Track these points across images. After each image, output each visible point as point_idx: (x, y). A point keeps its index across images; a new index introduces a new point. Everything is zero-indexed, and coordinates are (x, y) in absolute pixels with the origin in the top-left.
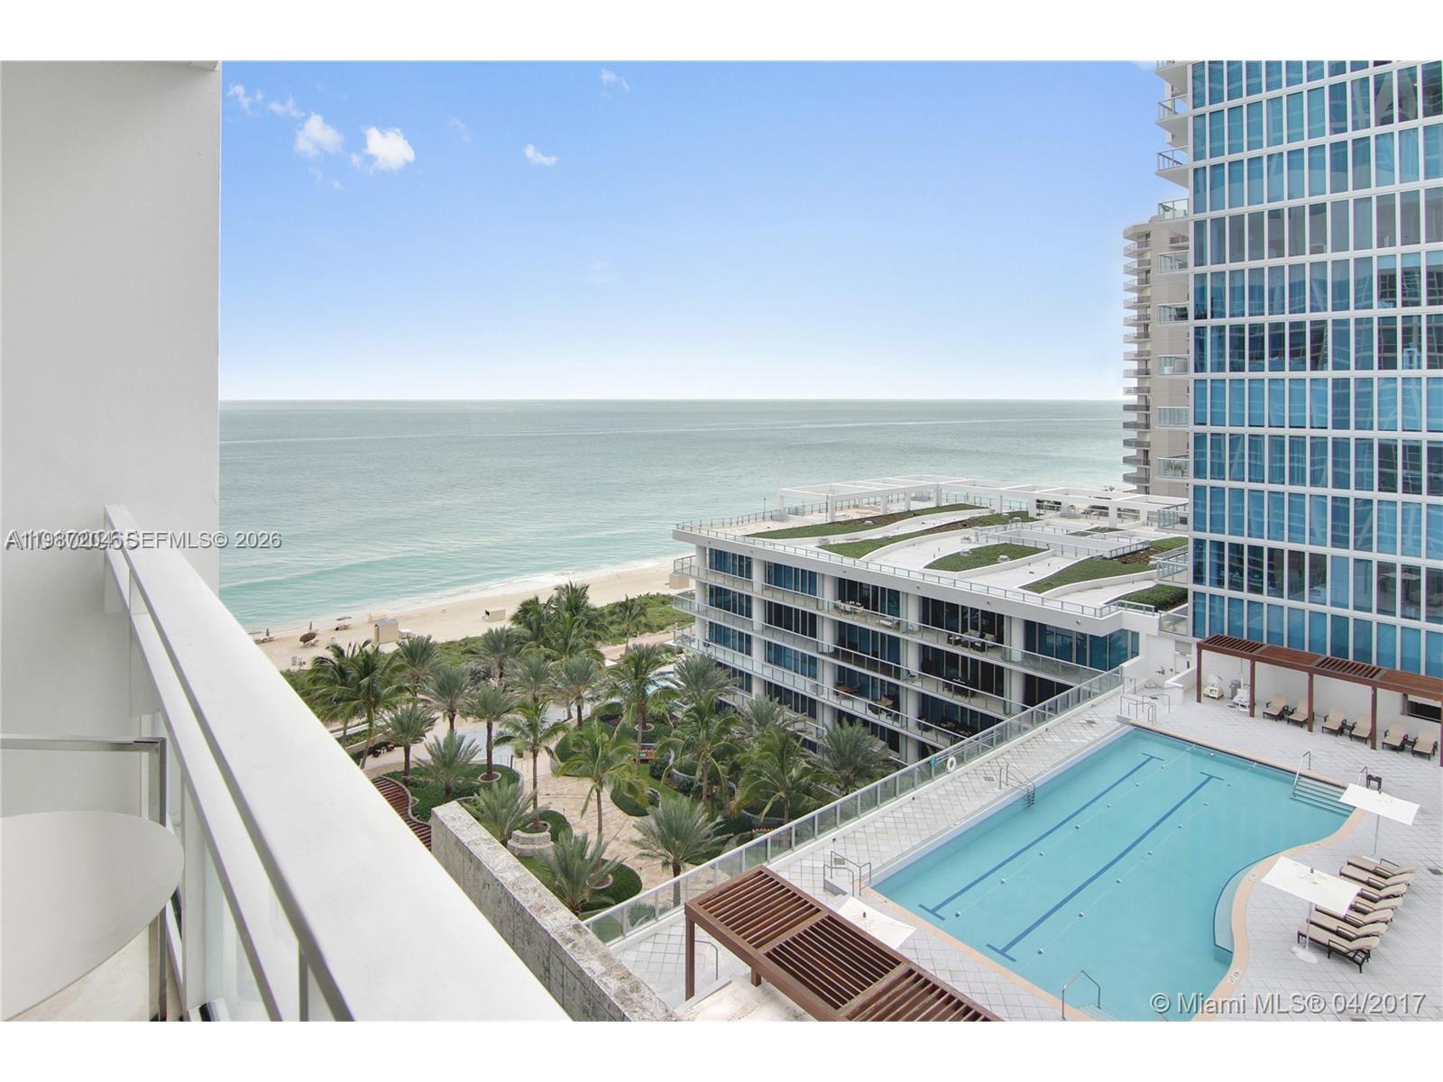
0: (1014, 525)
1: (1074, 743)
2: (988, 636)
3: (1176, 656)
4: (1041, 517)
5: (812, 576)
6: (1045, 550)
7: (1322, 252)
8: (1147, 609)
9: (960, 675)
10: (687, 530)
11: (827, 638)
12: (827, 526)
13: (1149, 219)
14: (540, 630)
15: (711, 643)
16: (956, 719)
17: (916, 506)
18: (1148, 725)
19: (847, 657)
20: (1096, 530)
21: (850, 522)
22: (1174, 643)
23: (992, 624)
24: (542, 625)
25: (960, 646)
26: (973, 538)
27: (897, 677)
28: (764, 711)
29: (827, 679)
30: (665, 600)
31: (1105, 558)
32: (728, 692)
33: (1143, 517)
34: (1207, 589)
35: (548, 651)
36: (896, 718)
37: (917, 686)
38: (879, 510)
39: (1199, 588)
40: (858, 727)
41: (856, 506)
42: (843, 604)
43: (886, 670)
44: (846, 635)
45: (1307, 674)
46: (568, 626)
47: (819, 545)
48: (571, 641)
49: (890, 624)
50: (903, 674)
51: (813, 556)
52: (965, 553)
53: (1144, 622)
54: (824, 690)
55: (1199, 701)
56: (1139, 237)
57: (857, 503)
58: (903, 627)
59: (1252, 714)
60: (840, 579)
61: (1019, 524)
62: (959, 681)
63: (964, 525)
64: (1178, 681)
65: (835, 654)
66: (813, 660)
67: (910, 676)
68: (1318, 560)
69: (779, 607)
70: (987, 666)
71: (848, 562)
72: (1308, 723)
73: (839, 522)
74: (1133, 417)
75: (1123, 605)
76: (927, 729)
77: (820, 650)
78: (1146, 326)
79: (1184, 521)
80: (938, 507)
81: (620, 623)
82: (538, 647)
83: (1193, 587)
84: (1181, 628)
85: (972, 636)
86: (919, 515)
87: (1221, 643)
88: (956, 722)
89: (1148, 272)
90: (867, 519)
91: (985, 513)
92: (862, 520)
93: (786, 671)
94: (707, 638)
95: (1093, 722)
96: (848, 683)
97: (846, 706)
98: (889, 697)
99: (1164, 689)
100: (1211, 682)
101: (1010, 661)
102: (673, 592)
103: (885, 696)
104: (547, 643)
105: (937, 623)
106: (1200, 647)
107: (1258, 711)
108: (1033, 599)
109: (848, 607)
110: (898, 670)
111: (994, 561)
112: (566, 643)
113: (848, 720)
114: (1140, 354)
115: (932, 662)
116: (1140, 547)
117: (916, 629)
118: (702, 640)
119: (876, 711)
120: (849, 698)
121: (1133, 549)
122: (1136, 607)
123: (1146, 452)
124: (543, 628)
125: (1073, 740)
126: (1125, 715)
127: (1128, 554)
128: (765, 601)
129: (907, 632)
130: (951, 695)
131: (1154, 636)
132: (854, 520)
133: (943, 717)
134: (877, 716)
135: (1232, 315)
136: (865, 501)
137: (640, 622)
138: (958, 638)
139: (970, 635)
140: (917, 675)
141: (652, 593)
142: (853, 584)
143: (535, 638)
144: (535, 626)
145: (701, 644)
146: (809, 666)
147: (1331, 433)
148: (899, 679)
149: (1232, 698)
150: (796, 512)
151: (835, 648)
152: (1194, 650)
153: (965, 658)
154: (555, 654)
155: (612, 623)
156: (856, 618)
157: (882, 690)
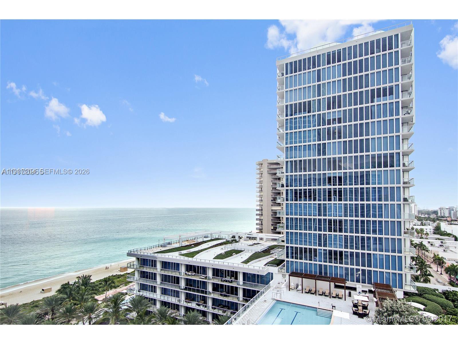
0: (234, 244)
1: (263, 308)
2: (232, 278)
3: (282, 278)
4: (240, 241)
5: (178, 265)
6: (244, 251)
7: (315, 171)
8: (275, 266)
9: (224, 291)
10: (132, 252)
11: (183, 284)
12: (180, 248)
13: (262, 160)
14: (71, 294)
15: (141, 290)
16: (223, 304)
17: (205, 239)
18: (280, 300)
19: (190, 289)
20: (255, 244)
21: (187, 246)
22: (282, 275)
23: (234, 274)
24: (72, 292)
25: (225, 282)
26: (224, 249)
27: (206, 293)
28: (163, 312)
29: (183, 297)
30: (119, 276)
31: (259, 252)
32: (149, 307)
33: (265, 240)
34: (290, 259)
35: (75, 302)
36: (206, 307)
37: (212, 296)
38: (195, 241)
39: (288, 259)
40: (195, 312)
41: (187, 241)
42: (188, 273)
43: (202, 292)
44: (189, 282)
45: (315, 280)
46: (84, 292)
47: (179, 254)
48: (85, 297)
49: (203, 277)
50: (208, 293)
51: (178, 258)
52: (223, 253)
53: (274, 270)
54: (182, 301)
55: (289, 290)
56: (260, 165)
57: (187, 240)
58: (208, 278)
59: (302, 293)
60: (187, 265)
61: (235, 243)
62: (224, 292)
63: (221, 244)
64: (284, 286)
65: (186, 289)
66: (178, 292)
67: (210, 293)
68: (315, 250)
69: (166, 275)
70: (232, 287)
71: (190, 259)
72: (315, 293)
73: (183, 246)
74: (258, 212)
75: (268, 265)
76: (215, 308)
77: (181, 288)
78: (262, 188)
79: (283, 241)
80: (211, 239)
81: (103, 287)
82: (70, 301)
83: (286, 259)
84: (283, 271)
85: (228, 278)
86: (207, 242)
87: (294, 274)
88: (223, 305)
89: (262, 174)
90: (192, 244)
91: (224, 241)
92: (191, 245)
93: (168, 296)
94: (139, 289)
95: (266, 301)
96: (189, 298)
97: (189, 305)
98: (202, 300)
99: (281, 288)
100: (292, 285)
101: (239, 285)
102: (122, 273)
103: (201, 300)
104: (74, 299)
105: (217, 276)
106: (290, 276)
107: (304, 292)
108: (246, 266)
109: (190, 274)
110: (206, 292)
111: (231, 255)
112: (83, 298)
113: (192, 310)
114: (260, 196)
115: (216, 288)
116: (267, 248)
117: (212, 278)
118: (138, 290)
119: (199, 305)
120: (190, 302)
121: (265, 249)
122: (272, 266)
123: (262, 222)
124: (72, 293)
125: (262, 307)
126: (273, 297)
127: (264, 250)
128: (161, 274)
129: (209, 279)
130: (222, 297)
131: (276, 273)
132: (188, 245)
133: (219, 304)
134: (199, 307)
135: (295, 186)
136: (190, 239)
137: (112, 286)
138: (224, 280)
139: (227, 278)
140: (211, 292)
141: (114, 275)
142: (191, 266)
143: (69, 298)
144: (69, 293)
145: (137, 291)
146: (176, 294)
147: (317, 217)
148: (207, 294)
149: (297, 288)
150: (169, 244)
151: (185, 287)
152: (287, 276)
153: (226, 285)
154: (78, 303)
155: (100, 288)
156: (193, 277)
157: (200, 298)
